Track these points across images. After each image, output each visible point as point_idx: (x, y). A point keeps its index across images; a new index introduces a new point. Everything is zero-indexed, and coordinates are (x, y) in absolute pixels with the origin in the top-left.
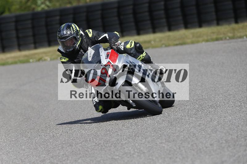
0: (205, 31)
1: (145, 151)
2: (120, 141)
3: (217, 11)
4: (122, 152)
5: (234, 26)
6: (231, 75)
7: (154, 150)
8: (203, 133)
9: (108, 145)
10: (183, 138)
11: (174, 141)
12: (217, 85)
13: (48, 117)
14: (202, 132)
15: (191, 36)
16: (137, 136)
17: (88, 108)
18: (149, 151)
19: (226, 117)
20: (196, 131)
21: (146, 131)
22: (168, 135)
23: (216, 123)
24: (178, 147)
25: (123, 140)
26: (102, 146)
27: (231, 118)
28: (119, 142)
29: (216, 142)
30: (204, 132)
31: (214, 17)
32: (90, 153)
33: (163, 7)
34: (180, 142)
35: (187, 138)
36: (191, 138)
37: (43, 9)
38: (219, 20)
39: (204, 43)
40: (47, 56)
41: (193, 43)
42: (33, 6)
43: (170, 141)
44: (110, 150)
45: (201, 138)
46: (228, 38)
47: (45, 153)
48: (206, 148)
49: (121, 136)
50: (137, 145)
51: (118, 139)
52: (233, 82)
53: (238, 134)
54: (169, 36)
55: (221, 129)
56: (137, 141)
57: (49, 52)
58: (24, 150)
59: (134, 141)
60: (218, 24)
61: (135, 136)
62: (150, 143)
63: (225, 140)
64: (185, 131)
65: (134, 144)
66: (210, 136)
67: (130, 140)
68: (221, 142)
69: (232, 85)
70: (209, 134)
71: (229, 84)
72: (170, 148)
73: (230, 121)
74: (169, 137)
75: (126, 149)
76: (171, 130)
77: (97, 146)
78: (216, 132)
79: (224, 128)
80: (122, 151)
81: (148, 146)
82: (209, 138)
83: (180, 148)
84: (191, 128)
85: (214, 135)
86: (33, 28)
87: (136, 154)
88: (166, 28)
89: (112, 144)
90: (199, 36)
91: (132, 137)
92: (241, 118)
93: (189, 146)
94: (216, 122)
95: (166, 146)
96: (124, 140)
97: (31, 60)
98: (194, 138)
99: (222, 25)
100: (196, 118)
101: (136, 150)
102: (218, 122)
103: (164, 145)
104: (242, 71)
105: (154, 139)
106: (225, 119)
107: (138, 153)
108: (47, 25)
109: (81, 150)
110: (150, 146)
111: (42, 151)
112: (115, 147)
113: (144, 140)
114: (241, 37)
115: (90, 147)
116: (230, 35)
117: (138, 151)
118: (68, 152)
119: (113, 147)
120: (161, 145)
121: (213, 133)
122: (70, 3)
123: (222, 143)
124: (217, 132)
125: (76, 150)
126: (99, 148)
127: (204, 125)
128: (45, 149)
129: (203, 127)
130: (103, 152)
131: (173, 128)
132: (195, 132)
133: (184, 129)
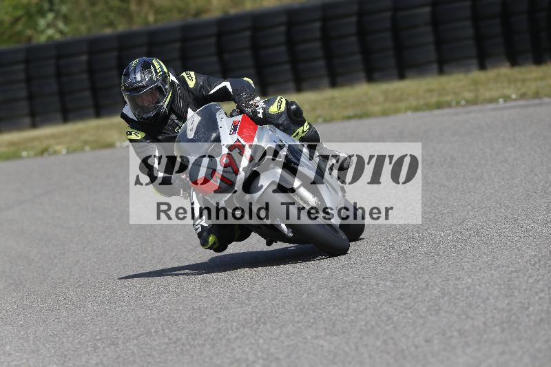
0: (411, 86)
1: (281, 356)
2: (224, 333)
3: (439, 43)
4: (228, 358)
5: (477, 75)
6: (470, 184)
7: (301, 352)
8: (409, 315)
9: (196, 342)
10: (365, 325)
11: (344, 332)
12: (439, 208)
13: (64, 280)
14: (406, 313)
15: (381, 99)
16: (263, 323)
17: (151, 260)
18: (289, 356)
19: (460, 278)
20: (394, 311)
21: (281, 310)
22: (331, 320)
23: (438, 292)
24: (353, 347)
25: (230, 332)
26: (183, 344)
27: (470, 280)
28: (221, 335)
29: (437, 334)
30: (412, 312)
31: (433, 56)
32: (158, 360)
33: (318, 34)
34: (359, 335)
35: (372, 327)
36: (382, 325)
37: (50, 38)
38: (444, 62)
39: (409, 113)
40: (59, 144)
41: (385, 113)
42: (29, 32)
43: (336, 333)
44: (201, 353)
45: (405, 327)
46: (463, 102)
47: (57, 362)
48: (417, 347)
49: (226, 322)
50: (261, 341)
51: (219, 330)
52: (474, 201)
53: (488, 316)
54: (333, 98)
55: (448, 306)
56: (261, 332)
57: (65, 134)
58: (10, 354)
59: (256, 334)
60: (441, 72)
61: (257, 322)
62: (292, 338)
63: (459, 331)
64: (368, 311)
65: (255, 340)
66: (425, 323)
67: (247, 331)
68: (449, 334)
69: (473, 208)
70: (422, 317)
71: (465, 206)
72: (336, 348)
73: (469, 288)
74: (334, 323)
75: (237, 351)
76: (337, 308)
77: (173, 345)
78: (437, 312)
79: (455, 304)
80: (229, 356)
81: (286, 344)
82: (423, 325)
83: (357, 349)
84: (383, 303)
85: (433, 318)
86: (29, 80)
87: (261, 361)
88: (326, 81)
89: (205, 340)
90: (400, 99)
91: (251, 324)
92: (492, 280)
93: (379, 343)
94: (438, 290)
95: (326, 344)
96: (232, 331)
97: (24, 154)
98: (388, 325)
99: (450, 73)
100: (393, 281)
101: (259, 354)
102: (442, 289)
103: (321, 342)
104: (495, 176)
105: (300, 328)
106: (457, 282)
107: (263, 359)
108: (59, 75)
109: (136, 353)
110: (292, 343)
111: (50, 357)
112: (213, 346)
113: (277, 332)
114: (493, 100)
115: (157, 347)
116: (469, 95)
117: (265, 356)
118: (109, 358)
119: (209, 347)
120: (316, 341)
121: (431, 315)
122: (111, 24)
123: (451, 337)
124: (441, 312)
125: (126, 355)
126: (178, 349)
127: (410, 296)
128: (55, 352)
129: (408, 300)
130: (186, 357)
131: (342, 304)
132: (390, 313)
133: (366, 306)
